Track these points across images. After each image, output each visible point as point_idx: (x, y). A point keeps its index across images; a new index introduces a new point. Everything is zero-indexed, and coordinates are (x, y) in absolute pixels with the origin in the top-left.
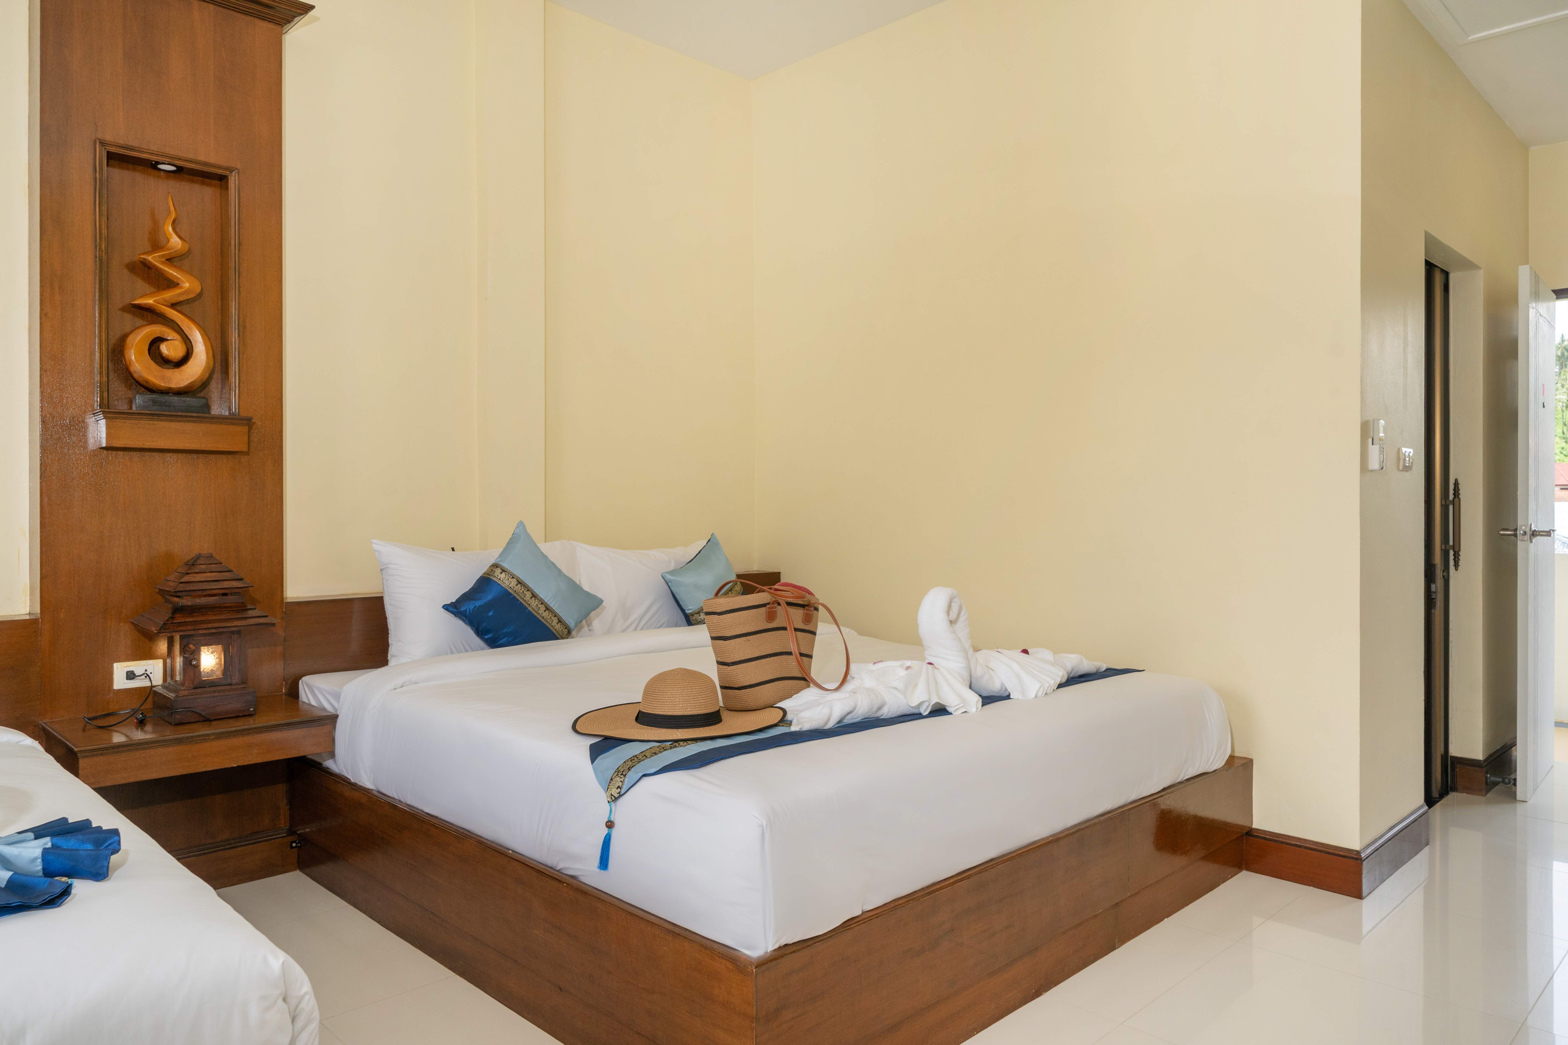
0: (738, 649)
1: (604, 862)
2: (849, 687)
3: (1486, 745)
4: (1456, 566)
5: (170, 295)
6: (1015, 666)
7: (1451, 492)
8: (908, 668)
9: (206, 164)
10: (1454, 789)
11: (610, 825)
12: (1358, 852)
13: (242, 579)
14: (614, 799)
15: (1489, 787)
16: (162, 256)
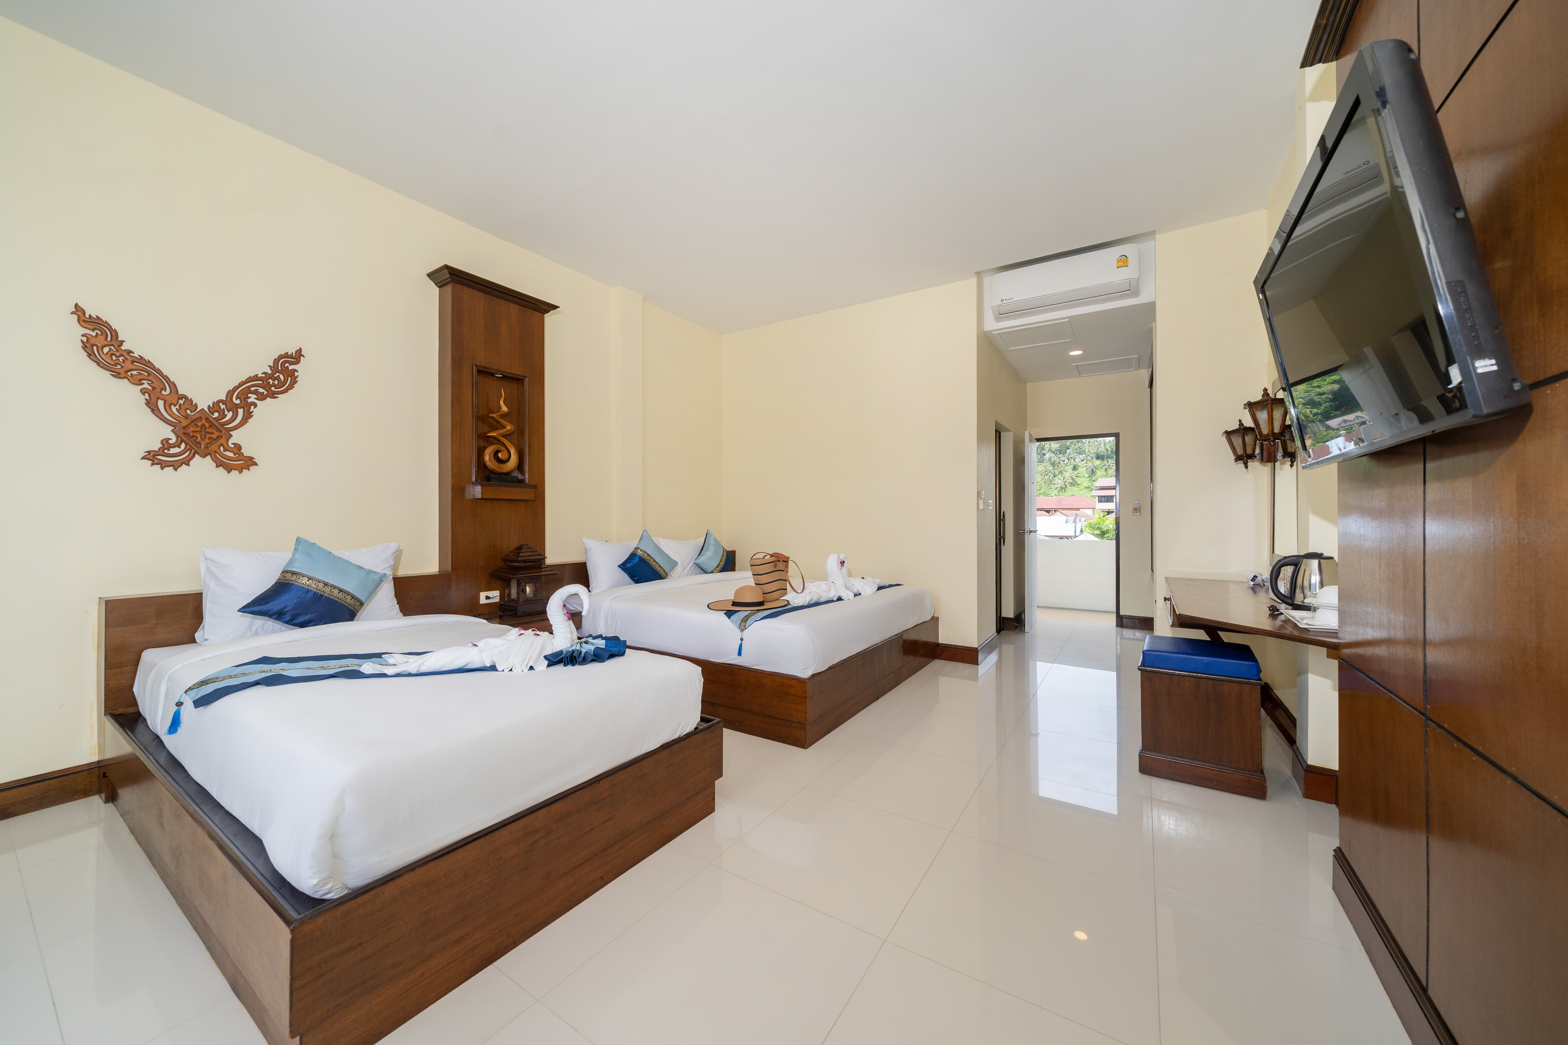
0: (764, 579)
1: (740, 654)
2: (806, 591)
3: (1015, 612)
4: (1004, 544)
5: (502, 431)
6: (861, 583)
7: (1002, 516)
8: (826, 584)
9: (515, 374)
10: (1003, 630)
11: (742, 639)
12: (977, 648)
13: (542, 555)
14: (742, 630)
15: (1016, 628)
16: (496, 414)
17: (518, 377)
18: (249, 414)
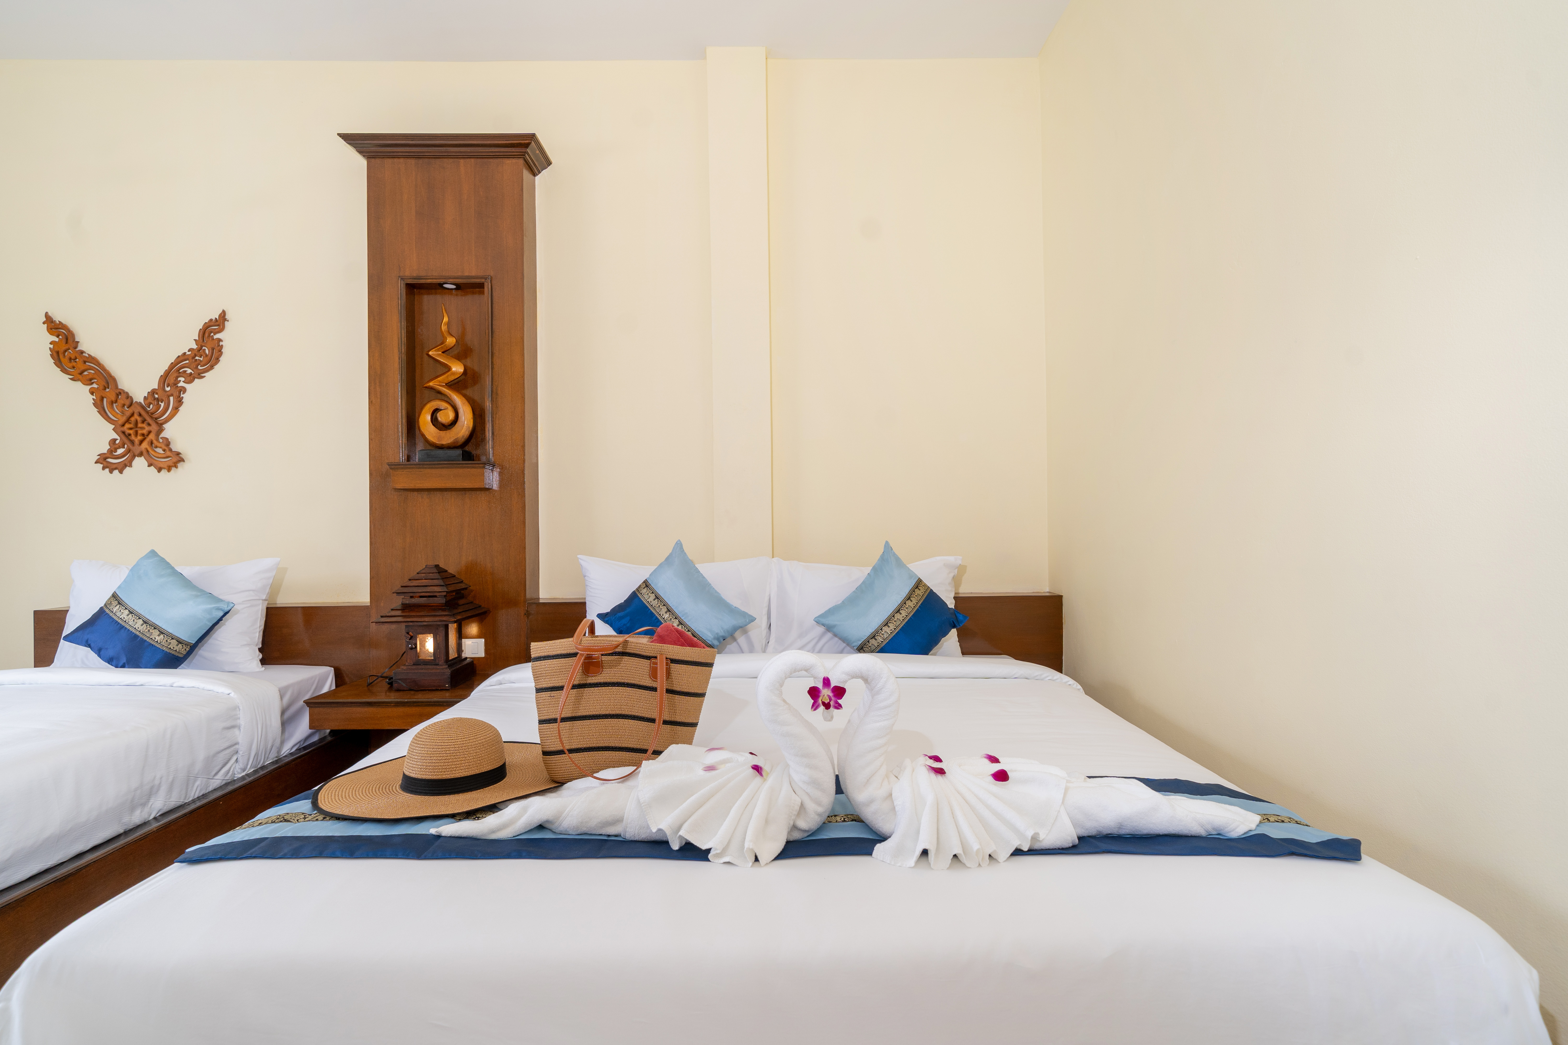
5: (445, 377)
9: (468, 278)
16: (438, 350)
17: (478, 281)
18: (179, 402)
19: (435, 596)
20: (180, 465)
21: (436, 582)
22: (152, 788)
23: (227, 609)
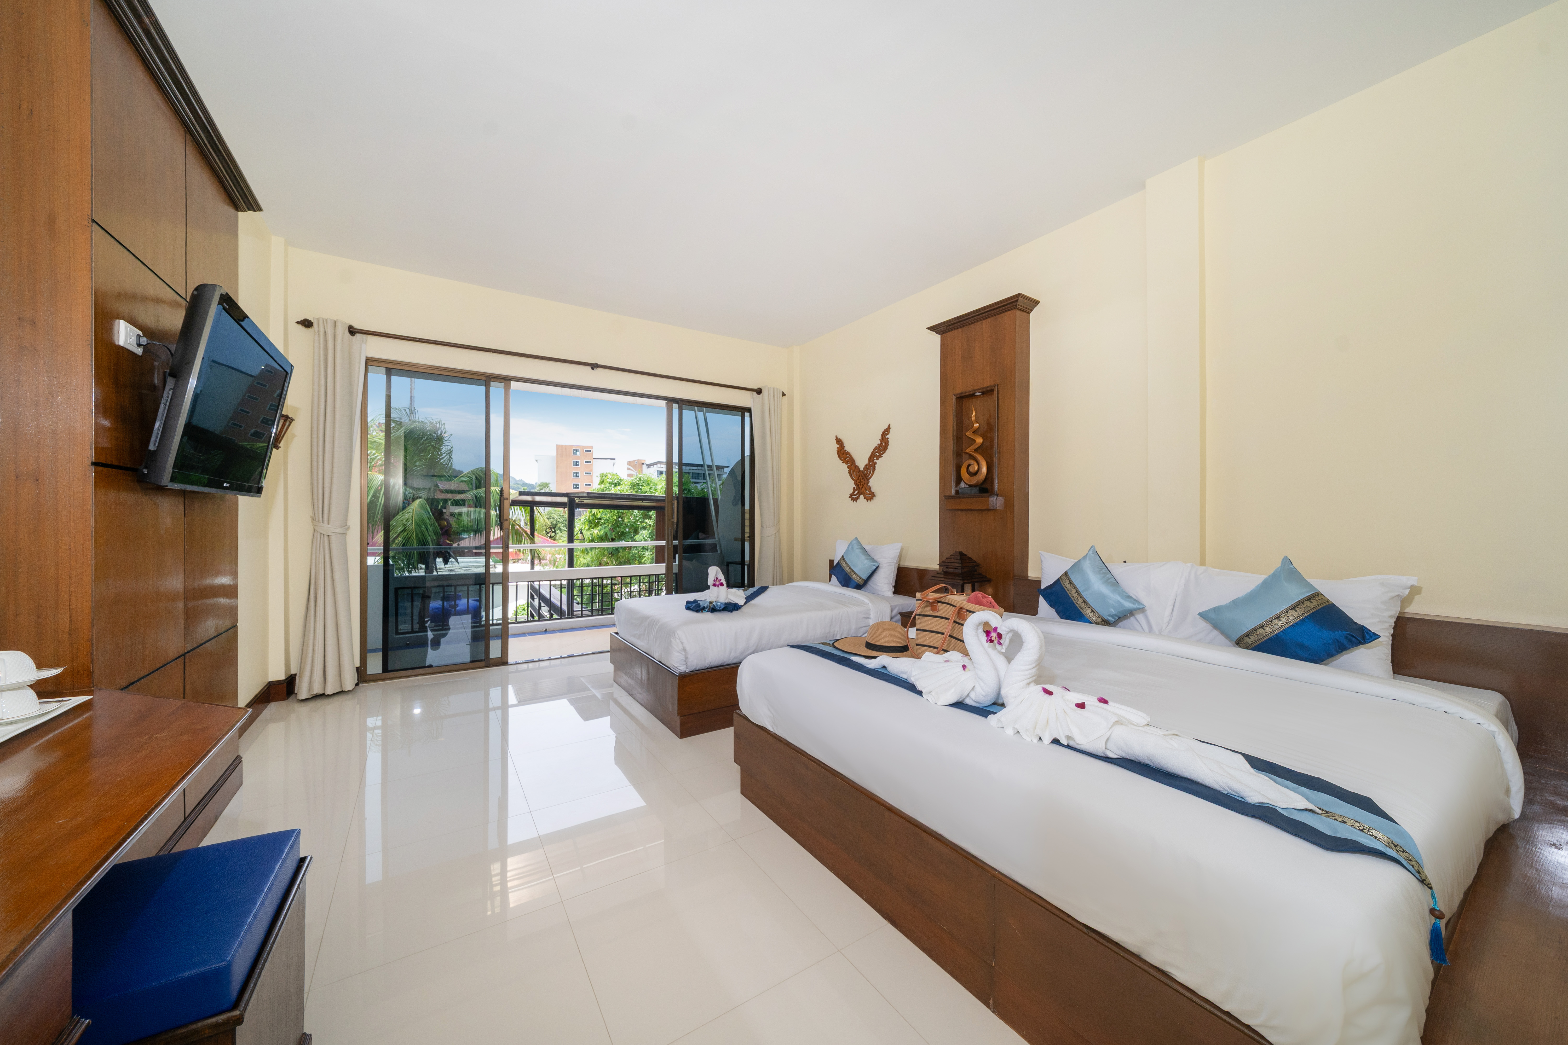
5: (974, 446)
9: (987, 387)
16: (970, 432)
17: (991, 388)
18: (874, 469)
19: (957, 569)
20: (874, 498)
21: (957, 561)
22: (834, 635)
23: (877, 566)
